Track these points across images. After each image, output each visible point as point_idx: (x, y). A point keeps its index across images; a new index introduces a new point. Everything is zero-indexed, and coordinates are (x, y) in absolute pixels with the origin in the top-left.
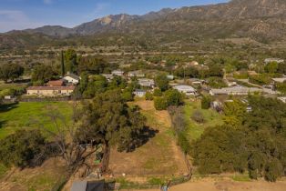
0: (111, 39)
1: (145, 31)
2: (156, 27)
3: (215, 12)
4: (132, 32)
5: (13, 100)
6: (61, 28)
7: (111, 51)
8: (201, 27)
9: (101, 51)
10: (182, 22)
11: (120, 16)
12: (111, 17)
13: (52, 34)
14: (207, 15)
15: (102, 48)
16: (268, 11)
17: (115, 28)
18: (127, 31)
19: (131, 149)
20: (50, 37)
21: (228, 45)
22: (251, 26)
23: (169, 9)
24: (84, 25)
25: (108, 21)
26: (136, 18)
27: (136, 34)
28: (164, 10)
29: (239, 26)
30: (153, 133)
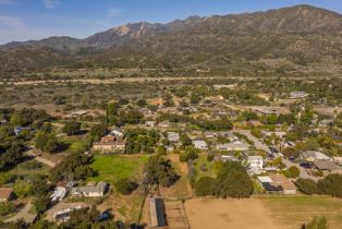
2: (182, 42)
3: (249, 23)
6: (70, 39)
8: (234, 43)
9: (122, 76)
10: (212, 36)
11: (140, 24)
12: (129, 26)
13: (60, 47)
14: (241, 26)
16: (309, 24)
17: (134, 41)
19: (168, 186)
21: (261, 68)
22: (289, 43)
23: (197, 17)
24: (97, 35)
25: (125, 31)
26: (159, 27)
28: (191, 18)
29: (275, 43)
30: (178, 177)
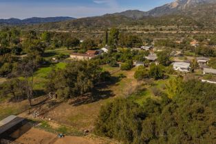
0: (173, 19)
1: (207, 13)
4: (194, 14)
5: (56, 61)
6: (138, 11)
7: (169, 30)
9: (161, 30)
12: (179, 2)
13: (131, 16)
15: (163, 27)
17: (180, 11)
18: (190, 13)
20: (128, 18)
27: (197, 15)
